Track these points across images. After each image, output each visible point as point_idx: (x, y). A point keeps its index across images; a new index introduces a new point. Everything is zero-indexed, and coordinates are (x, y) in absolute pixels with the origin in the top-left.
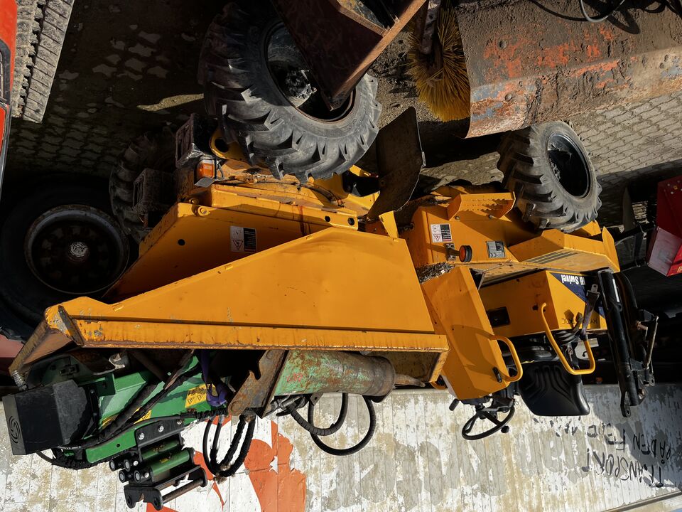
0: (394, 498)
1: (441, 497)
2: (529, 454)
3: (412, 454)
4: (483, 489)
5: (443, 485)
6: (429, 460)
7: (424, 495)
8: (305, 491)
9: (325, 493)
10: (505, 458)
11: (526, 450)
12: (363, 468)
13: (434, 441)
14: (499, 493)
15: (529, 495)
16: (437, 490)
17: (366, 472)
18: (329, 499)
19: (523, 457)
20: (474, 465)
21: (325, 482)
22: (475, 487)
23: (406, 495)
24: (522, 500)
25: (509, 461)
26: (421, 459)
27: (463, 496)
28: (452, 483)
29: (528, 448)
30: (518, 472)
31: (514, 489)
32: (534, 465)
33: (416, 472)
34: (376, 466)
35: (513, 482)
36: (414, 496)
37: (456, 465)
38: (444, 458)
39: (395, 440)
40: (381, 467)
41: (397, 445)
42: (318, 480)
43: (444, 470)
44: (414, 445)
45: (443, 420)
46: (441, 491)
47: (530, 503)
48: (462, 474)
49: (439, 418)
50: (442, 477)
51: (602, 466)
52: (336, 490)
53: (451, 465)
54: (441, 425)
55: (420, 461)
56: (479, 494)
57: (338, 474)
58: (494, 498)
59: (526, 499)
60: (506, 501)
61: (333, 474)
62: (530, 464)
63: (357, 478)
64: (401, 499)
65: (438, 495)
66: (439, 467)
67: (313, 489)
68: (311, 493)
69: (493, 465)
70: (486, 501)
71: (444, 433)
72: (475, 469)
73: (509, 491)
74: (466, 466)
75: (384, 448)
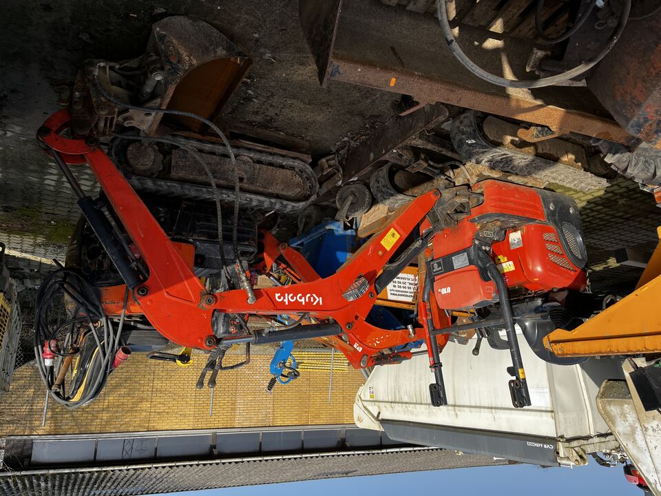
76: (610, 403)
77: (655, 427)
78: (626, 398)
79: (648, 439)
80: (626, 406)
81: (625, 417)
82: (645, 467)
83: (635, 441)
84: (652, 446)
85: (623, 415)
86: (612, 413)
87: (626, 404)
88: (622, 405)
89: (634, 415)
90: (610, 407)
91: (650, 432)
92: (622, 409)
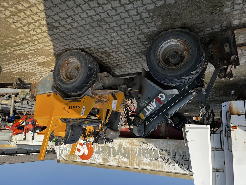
0: (106, 154)
1: (115, 156)
3: (110, 148)
6: (113, 150)
7: (112, 155)
10: (131, 152)
11: (137, 152)
12: (102, 149)
13: (115, 147)
18: (96, 152)
20: (123, 152)
22: (123, 156)
34: (104, 149)
38: (116, 150)
39: (107, 145)
45: (117, 143)
48: (120, 153)
49: (116, 143)
50: (116, 153)
51: (163, 160)
54: (116, 144)
56: (123, 158)
58: (127, 159)
59: (135, 161)
60: (130, 161)
61: (97, 149)
62: (138, 155)
69: (127, 153)
71: (117, 145)
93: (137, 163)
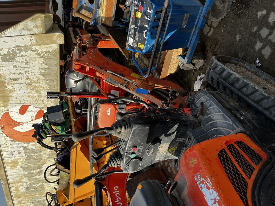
1: (26, 177)
2: (38, 200)
3: (40, 168)
4: (27, 188)
5: (29, 177)
6: (37, 173)
7: (26, 172)
8: (29, 142)
9: (29, 147)
10: (37, 193)
11: (40, 199)
12: (36, 156)
14: (26, 192)
15: (25, 200)
16: (28, 176)
17: (35, 157)
18: (27, 148)
19: (37, 198)
20: (35, 185)
21: (32, 147)
22: (29, 186)
23: (26, 168)
24: (24, 199)
25: (37, 195)
26: (38, 171)
27: (26, 182)
28: (30, 180)
29: (40, 200)
30: (33, 197)
31: (27, 196)
32: (35, 201)
33: (34, 170)
34: (36, 159)
35: (30, 196)
36: (27, 169)
37: (35, 180)
38: (38, 177)
39: (44, 164)
40: (36, 161)
41: (42, 164)
42: (33, 145)
43: (34, 177)
44: (43, 169)
46: (28, 177)
47: (23, 201)
48: (33, 182)
50: (32, 177)
52: (29, 149)
53: (35, 179)
55: (37, 171)
57: (34, 150)
58: (25, 191)
59: (24, 200)
60: (24, 194)
61: (34, 149)
62: (35, 200)
63: (33, 155)
64: (25, 166)
65: (26, 176)
66: (35, 176)
67: (30, 144)
68: (29, 143)
69: (35, 190)
70: (24, 189)
72: (34, 186)
73: (27, 195)
74: (35, 183)
75: (42, 161)
76: (42, 21)
77: (33, 41)
78: (45, 30)
79: (27, 36)
80: (41, 29)
81: (36, 28)
82: (12, 31)
83: (24, 29)
84: (23, 37)
85: (36, 27)
86: (37, 21)
87: (43, 30)
88: (42, 27)
89: (37, 32)
90: (40, 21)
91: (30, 38)
92: (39, 27)
93: (22, 202)
